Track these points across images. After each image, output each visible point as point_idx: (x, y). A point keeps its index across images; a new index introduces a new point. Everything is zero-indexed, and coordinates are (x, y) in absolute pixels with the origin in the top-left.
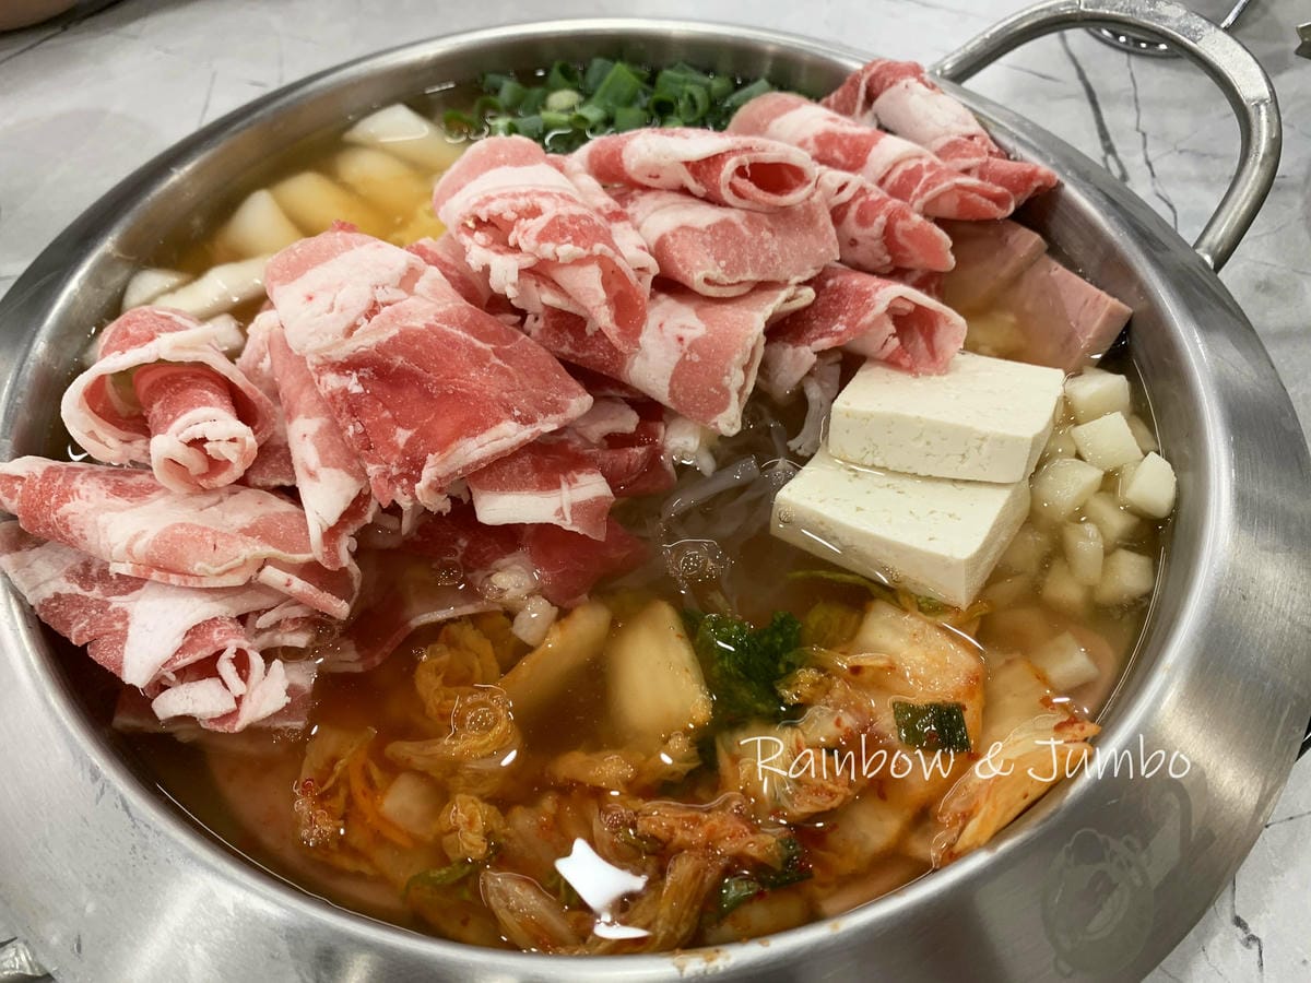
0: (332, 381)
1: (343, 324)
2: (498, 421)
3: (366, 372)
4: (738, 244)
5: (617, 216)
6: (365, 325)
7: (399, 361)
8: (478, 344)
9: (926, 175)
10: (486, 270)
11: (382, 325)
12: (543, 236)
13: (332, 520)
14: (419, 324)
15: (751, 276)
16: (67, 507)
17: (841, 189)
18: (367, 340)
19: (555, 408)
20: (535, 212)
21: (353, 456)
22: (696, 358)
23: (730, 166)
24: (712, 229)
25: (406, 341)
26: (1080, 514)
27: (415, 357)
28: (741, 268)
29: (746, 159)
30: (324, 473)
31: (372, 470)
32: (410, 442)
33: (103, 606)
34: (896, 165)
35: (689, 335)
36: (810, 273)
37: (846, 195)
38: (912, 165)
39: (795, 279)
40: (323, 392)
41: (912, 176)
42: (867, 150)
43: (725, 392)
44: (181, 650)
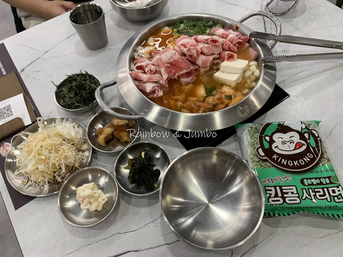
0: (167, 65)
1: (169, 59)
2: (184, 70)
3: (170, 64)
4: (210, 49)
5: (197, 45)
6: (171, 59)
7: (174, 63)
8: (182, 61)
9: (235, 40)
10: (183, 50)
11: (172, 59)
13: (166, 79)
14: (176, 59)
15: (211, 52)
16: (139, 75)
17: (223, 41)
18: (170, 61)
19: (189, 68)
21: (168, 73)
22: (204, 61)
23: (210, 40)
24: (207, 47)
25: (175, 61)
27: (175, 62)
28: (210, 51)
29: (212, 39)
30: (165, 74)
31: (170, 74)
32: (175, 72)
33: (143, 86)
34: (231, 38)
35: (204, 59)
36: (218, 53)
37: (224, 42)
38: (233, 38)
39: (216, 53)
40: (165, 66)
41: (233, 40)
42: (228, 36)
43: (208, 66)
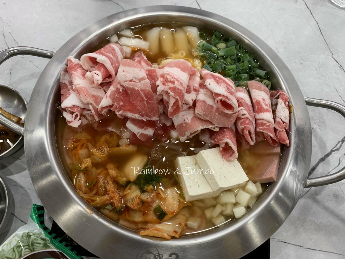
0: (119, 86)
1: (125, 80)
2: (136, 113)
3: (124, 89)
4: (211, 112)
6: (128, 83)
7: (129, 92)
8: (144, 98)
9: (265, 127)
10: (158, 86)
11: (130, 85)
12: (170, 88)
13: (104, 106)
14: (136, 88)
15: (208, 119)
16: (74, 72)
17: (243, 115)
18: (127, 85)
19: (149, 117)
20: (173, 83)
21: (114, 99)
22: (184, 125)
23: (220, 98)
24: (209, 105)
25: (133, 90)
26: (224, 205)
27: (132, 93)
28: (207, 116)
29: (223, 99)
30: (108, 98)
31: (115, 104)
32: (122, 105)
33: (69, 90)
34: (262, 119)
35: (187, 121)
36: (221, 126)
37: (243, 117)
38: (265, 122)
39: (216, 125)
40: (117, 86)
41: (263, 124)
43: (185, 135)
44: (70, 107)
